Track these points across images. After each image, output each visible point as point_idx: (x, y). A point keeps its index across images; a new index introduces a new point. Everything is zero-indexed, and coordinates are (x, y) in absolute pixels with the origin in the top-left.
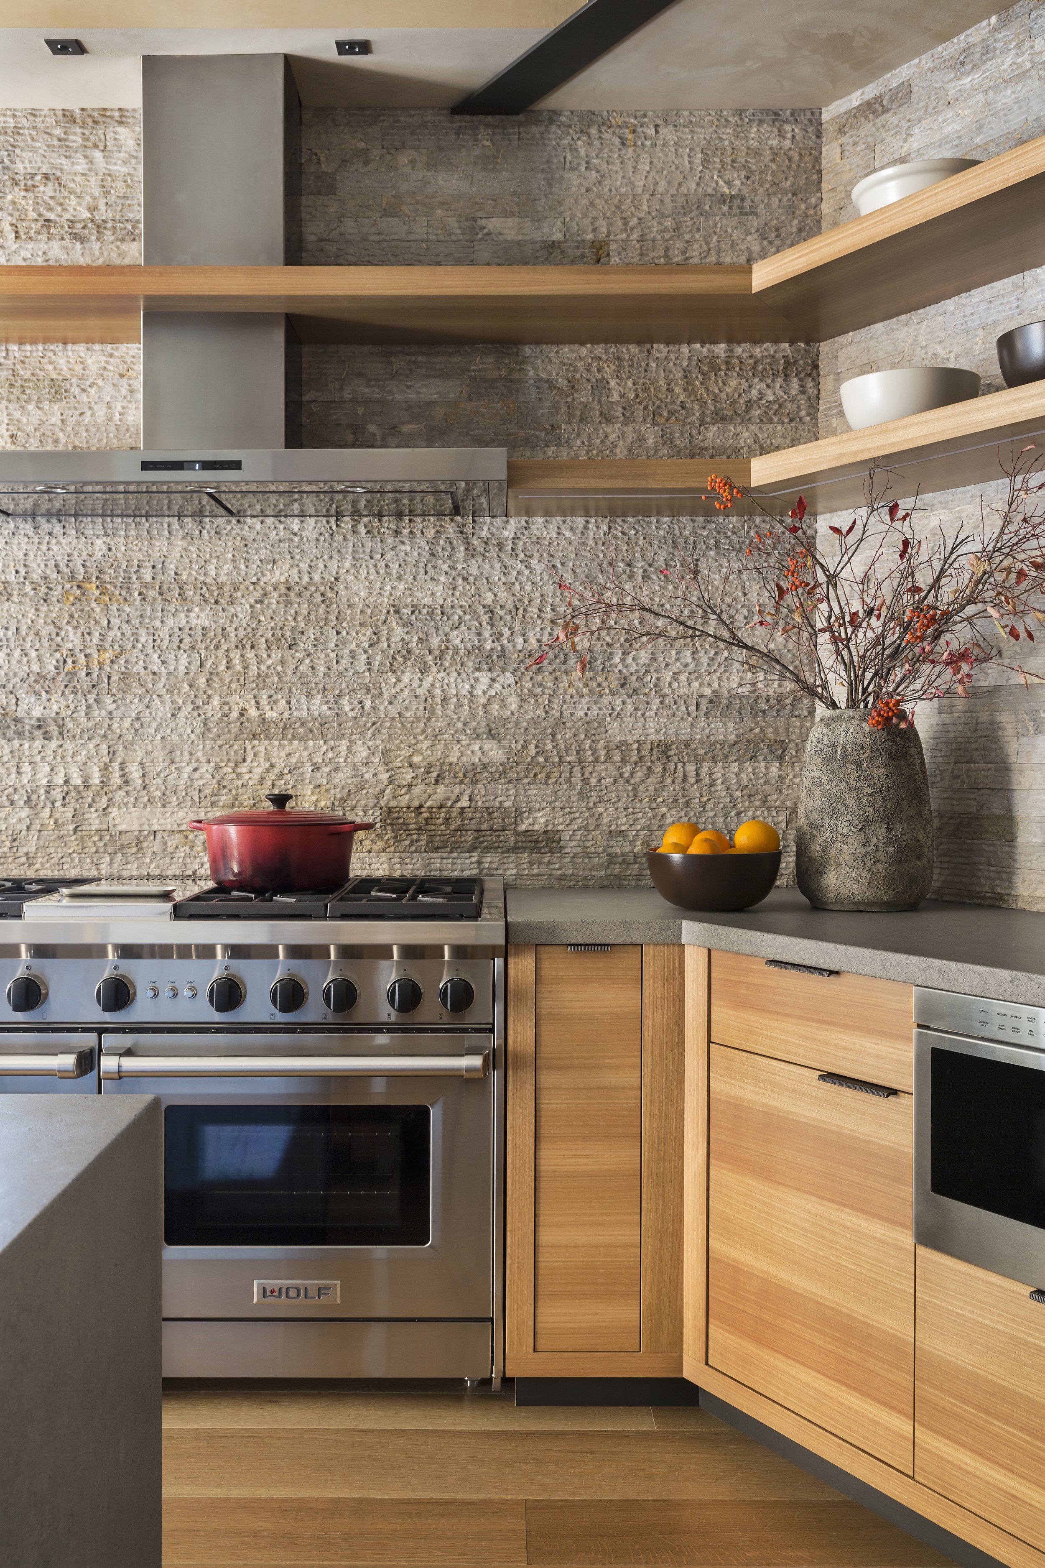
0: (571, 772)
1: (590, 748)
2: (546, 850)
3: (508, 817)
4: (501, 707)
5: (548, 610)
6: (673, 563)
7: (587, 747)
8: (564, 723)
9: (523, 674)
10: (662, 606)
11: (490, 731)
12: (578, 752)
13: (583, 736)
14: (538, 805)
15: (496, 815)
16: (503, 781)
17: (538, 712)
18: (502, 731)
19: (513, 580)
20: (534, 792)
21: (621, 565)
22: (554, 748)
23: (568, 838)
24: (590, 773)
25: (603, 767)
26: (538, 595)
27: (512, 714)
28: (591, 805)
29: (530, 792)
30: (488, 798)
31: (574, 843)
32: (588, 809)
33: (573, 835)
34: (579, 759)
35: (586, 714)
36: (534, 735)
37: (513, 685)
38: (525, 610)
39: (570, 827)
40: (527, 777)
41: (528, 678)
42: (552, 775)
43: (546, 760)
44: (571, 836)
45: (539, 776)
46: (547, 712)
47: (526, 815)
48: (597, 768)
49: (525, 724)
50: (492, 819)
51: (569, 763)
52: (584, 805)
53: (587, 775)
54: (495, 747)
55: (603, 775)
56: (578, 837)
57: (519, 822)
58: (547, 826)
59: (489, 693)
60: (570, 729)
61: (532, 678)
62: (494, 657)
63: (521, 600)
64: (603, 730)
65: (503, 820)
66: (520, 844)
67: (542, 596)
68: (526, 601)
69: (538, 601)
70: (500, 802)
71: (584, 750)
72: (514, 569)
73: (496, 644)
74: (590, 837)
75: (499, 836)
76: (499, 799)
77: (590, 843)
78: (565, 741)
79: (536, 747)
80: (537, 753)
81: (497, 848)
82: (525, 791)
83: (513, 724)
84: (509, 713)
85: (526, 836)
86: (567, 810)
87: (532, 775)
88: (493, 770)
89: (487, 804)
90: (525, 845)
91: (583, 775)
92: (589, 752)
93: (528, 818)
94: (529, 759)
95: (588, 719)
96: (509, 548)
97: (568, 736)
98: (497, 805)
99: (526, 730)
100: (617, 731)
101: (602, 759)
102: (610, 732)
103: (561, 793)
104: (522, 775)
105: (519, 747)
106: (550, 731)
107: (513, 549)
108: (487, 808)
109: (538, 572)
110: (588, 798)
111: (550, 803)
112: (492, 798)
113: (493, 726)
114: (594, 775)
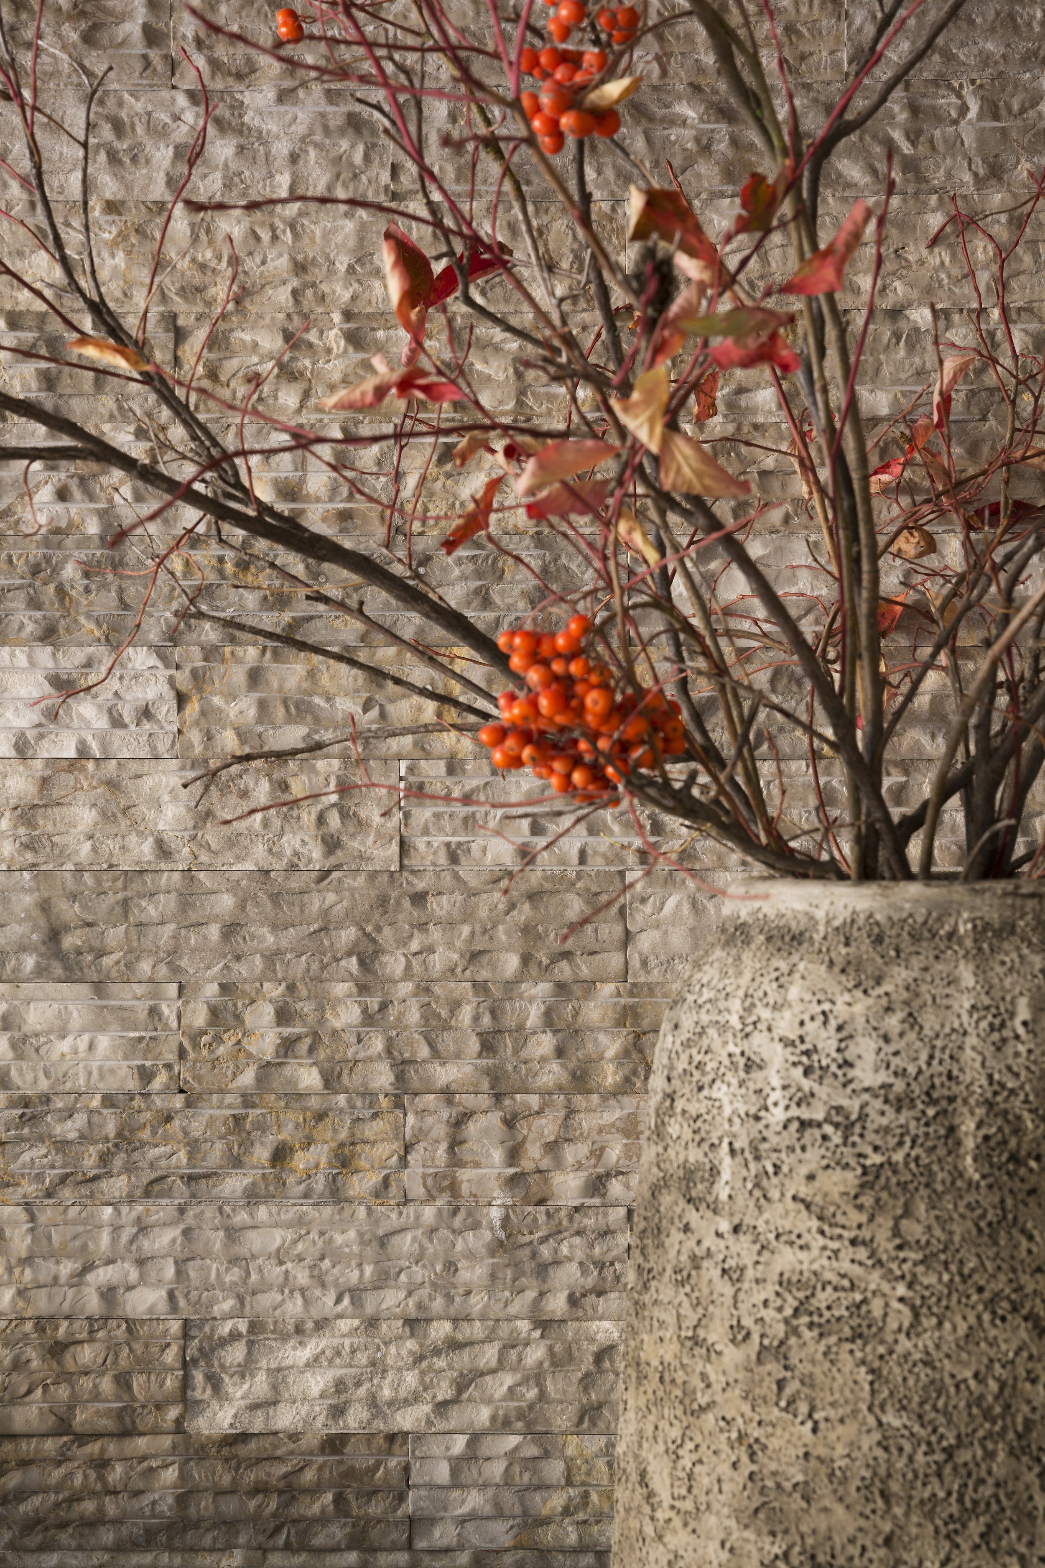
0: (455, 1143)
1: (549, 1019)
2: (337, 1532)
3: (146, 1365)
4: (107, 817)
5: (334, 338)
6: (947, 102)
7: (534, 1016)
8: (419, 899)
9: (210, 653)
10: (895, 313)
11: (54, 935)
12: (488, 1046)
13: (511, 963)
14: (294, 1307)
15: (87, 1354)
16: (119, 1185)
17: (290, 843)
18: (115, 935)
19: (159, 191)
20: (278, 1238)
21: (688, 111)
22: (368, 1019)
23: (442, 1473)
24: (552, 1148)
25: (613, 1115)
26: (280, 263)
27: (163, 851)
28: (557, 1304)
29: (254, 1241)
30: (46, 1269)
31: (474, 1500)
32: (544, 1325)
33: (471, 1456)
34: (495, 1076)
35: (526, 855)
36: (272, 957)
37: (166, 709)
38: (214, 342)
39: (456, 1417)
40: (237, 1162)
41: (238, 675)
42: (366, 1157)
43: (330, 1081)
44: (457, 1465)
45: (301, 1161)
46: (331, 845)
47: (236, 1354)
48: (586, 1122)
49: (226, 902)
50: (66, 1377)
51: (448, 1094)
52: (521, 1304)
53: (534, 1153)
54: (77, 1016)
55: (614, 1154)
56: (496, 1470)
57: (200, 1390)
58: (338, 1412)
59: (46, 750)
60: (450, 924)
61: (255, 677)
62: (70, 571)
63: (197, 291)
64: (610, 930)
65: (123, 1381)
66: (205, 1505)
67: (300, 267)
68: (220, 291)
69: (283, 295)
70: (108, 1294)
71: (521, 1035)
72: (159, 132)
73: (77, 508)
74: (555, 1470)
75: (102, 1464)
76: (103, 1275)
77: (557, 1501)
78: (424, 988)
79: (283, 1016)
80: (287, 1046)
81: (97, 1521)
82: (232, 1234)
83: (167, 903)
84: (146, 849)
85: (237, 1464)
86: (441, 1330)
87: (262, 1153)
88: (70, 1129)
89: (42, 1303)
90: (230, 1506)
91: (513, 1155)
92: (545, 1044)
93: (245, 1370)
94: (248, 1078)
95: (535, 877)
96: (132, 29)
97: (438, 961)
98: (93, 1304)
99: (231, 930)
100: (678, 939)
101: (610, 1076)
102: (645, 942)
103: (406, 1243)
104: (215, 1154)
105: (199, 1017)
106: (348, 935)
107: (152, 36)
108: (42, 1324)
109: (281, 148)
110: (543, 1270)
111: (356, 1294)
112: (67, 1268)
113: (69, 911)
114: (571, 1153)
